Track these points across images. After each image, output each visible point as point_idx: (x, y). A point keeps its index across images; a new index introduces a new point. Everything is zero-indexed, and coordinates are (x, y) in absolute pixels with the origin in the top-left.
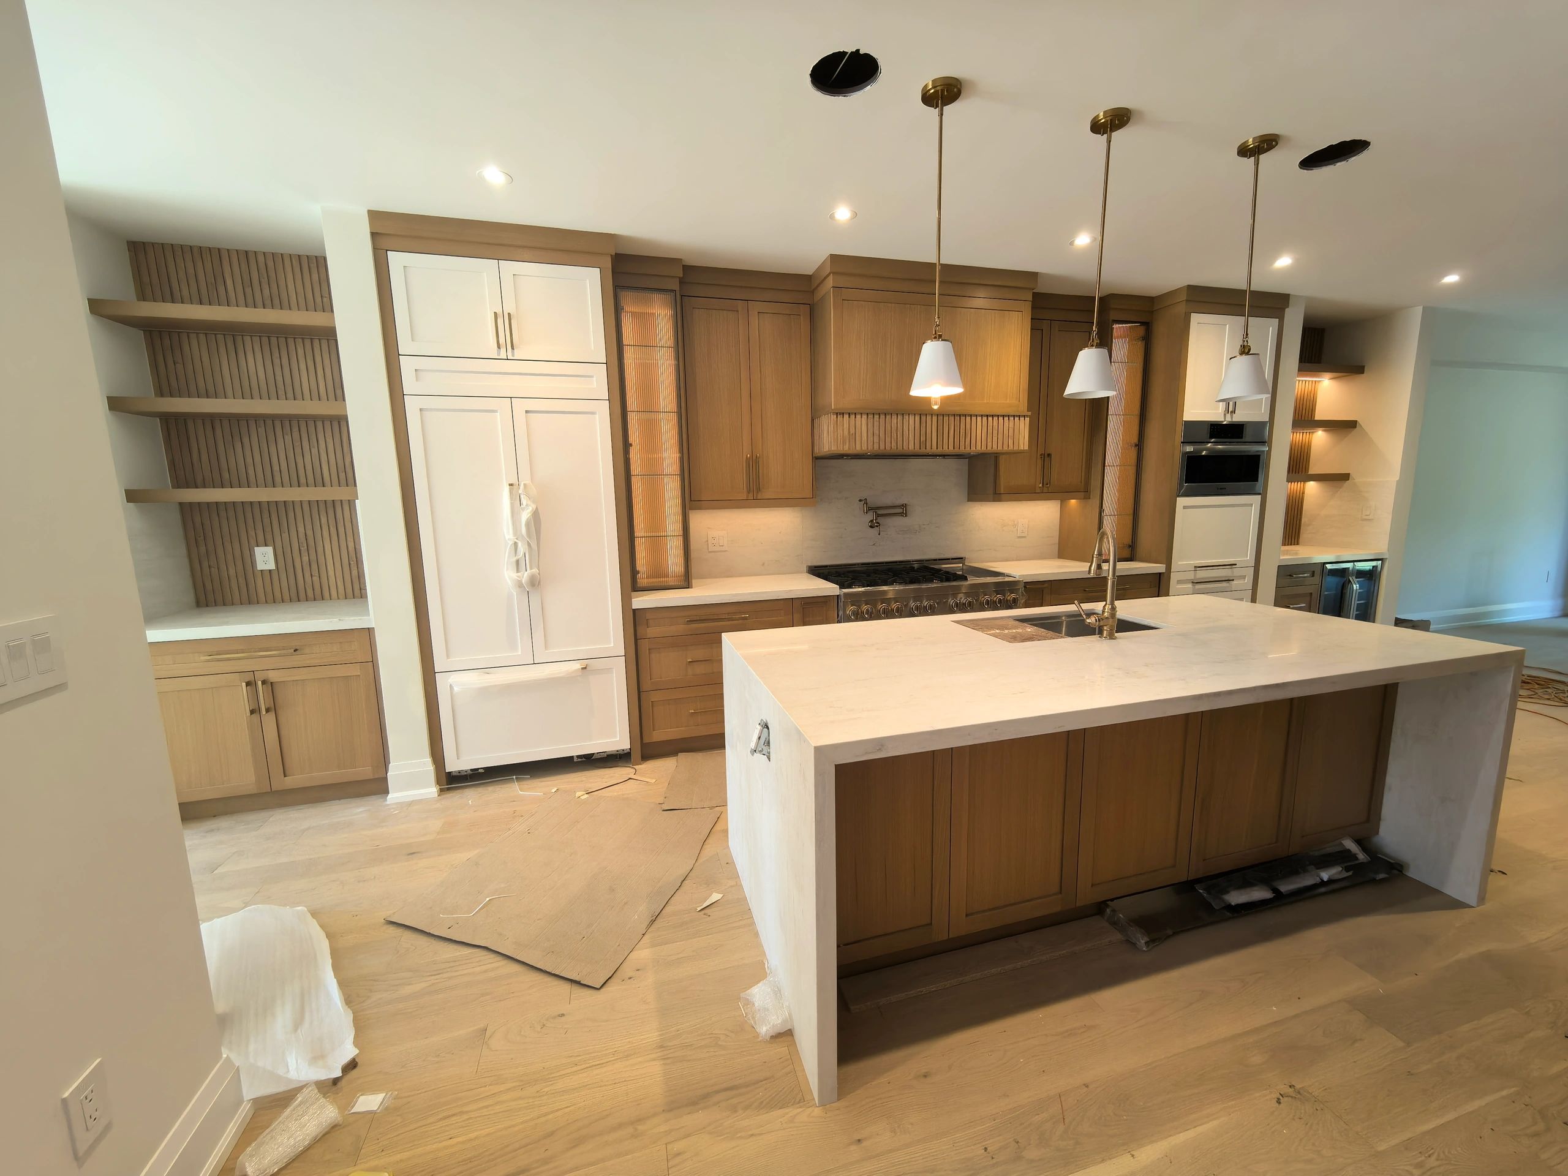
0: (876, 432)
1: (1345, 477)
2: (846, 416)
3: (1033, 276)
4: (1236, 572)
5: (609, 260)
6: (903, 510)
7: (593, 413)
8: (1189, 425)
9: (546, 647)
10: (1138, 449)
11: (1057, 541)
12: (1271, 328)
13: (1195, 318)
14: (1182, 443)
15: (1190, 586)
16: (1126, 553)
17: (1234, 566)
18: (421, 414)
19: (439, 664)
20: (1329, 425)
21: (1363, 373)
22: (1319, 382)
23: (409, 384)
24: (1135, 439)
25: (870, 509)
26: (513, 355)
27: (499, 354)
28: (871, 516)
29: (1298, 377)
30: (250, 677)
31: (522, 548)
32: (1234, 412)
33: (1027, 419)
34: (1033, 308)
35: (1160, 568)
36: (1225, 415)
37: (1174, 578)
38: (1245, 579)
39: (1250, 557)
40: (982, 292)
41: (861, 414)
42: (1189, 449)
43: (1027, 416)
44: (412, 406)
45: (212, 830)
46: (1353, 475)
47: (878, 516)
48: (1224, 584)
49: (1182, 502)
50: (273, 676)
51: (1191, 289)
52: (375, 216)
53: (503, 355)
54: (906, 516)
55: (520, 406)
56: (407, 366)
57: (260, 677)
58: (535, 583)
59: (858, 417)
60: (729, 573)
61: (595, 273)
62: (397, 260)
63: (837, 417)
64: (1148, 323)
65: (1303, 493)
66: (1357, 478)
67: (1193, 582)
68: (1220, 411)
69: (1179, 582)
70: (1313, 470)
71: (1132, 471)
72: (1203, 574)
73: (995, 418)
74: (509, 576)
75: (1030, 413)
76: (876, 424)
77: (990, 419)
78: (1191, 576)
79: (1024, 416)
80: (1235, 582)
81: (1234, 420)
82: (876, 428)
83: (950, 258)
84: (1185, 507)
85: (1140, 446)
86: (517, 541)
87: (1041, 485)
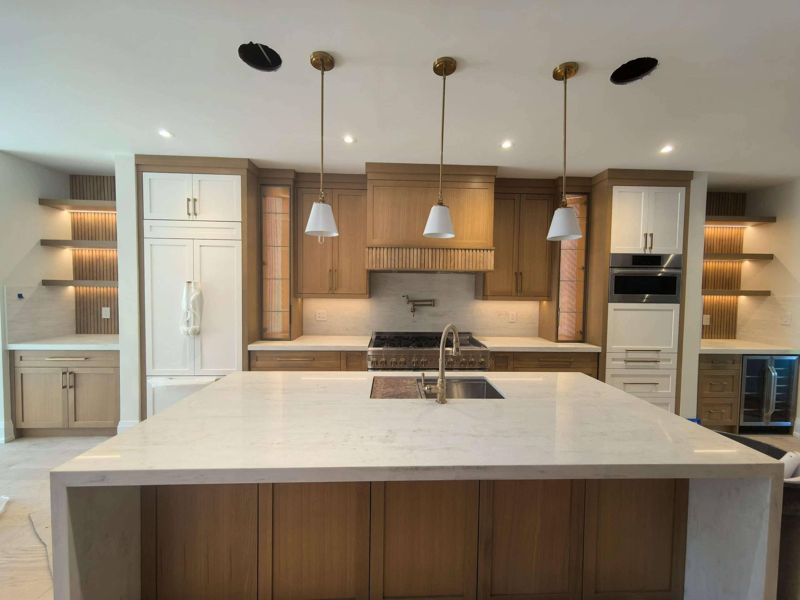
0: (393, 258)
1: (767, 293)
2: (374, 249)
3: (495, 168)
4: (661, 356)
5: (246, 171)
6: (432, 303)
7: (234, 247)
8: (615, 255)
9: (202, 368)
10: (585, 271)
11: (537, 326)
12: (680, 193)
13: (616, 189)
14: (610, 267)
15: (623, 363)
16: (580, 338)
17: (659, 352)
18: (151, 247)
19: (149, 371)
20: (754, 257)
21: (775, 222)
22: (744, 228)
23: (147, 233)
24: (583, 264)
25: (409, 301)
26: (196, 219)
27: (189, 218)
28: (410, 306)
29: (706, 224)
30: (65, 370)
31: (190, 315)
32: (651, 248)
33: (493, 252)
34: (495, 187)
35: (596, 349)
36: (644, 250)
37: (609, 357)
38: (670, 361)
39: (673, 345)
40: (477, 179)
41: (384, 248)
42: (617, 271)
43: (493, 250)
44: (147, 243)
45: (35, 445)
46: (773, 291)
47: (415, 305)
48: (652, 364)
49: (612, 306)
50: (76, 370)
51: (610, 171)
52: (137, 157)
53: (191, 218)
54: (433, 306)
55: (197, 243)
56: (146, 224)
57: (70, 370)
58: (197, 333)
59: (382, 249)
60: (327, 333)
61: (239, 178)
62: (146, 176)
63: (369, 249)
64: (589, 193)
65: (737, 303)
66: (777, 295)
67: (625, 361)
68: (641, 247)
69: (613, 360)
70: (742, 289)
71: (582, 284)
72: (631, 356)
73: (471, 251)
74: (183, 328)
75: (494, 248)
76: (393, 253)
77: (467, 251)
78: (623, 356)
79: (491, 250)
80: (661, 363)
81: (652, 253)
82: (393, 256)
83: (447, 161)
84: (615, 310)
85: (586, 269)
86: (188, 311)
87: (515, 292)
